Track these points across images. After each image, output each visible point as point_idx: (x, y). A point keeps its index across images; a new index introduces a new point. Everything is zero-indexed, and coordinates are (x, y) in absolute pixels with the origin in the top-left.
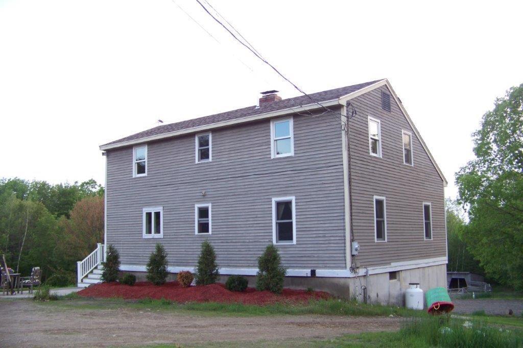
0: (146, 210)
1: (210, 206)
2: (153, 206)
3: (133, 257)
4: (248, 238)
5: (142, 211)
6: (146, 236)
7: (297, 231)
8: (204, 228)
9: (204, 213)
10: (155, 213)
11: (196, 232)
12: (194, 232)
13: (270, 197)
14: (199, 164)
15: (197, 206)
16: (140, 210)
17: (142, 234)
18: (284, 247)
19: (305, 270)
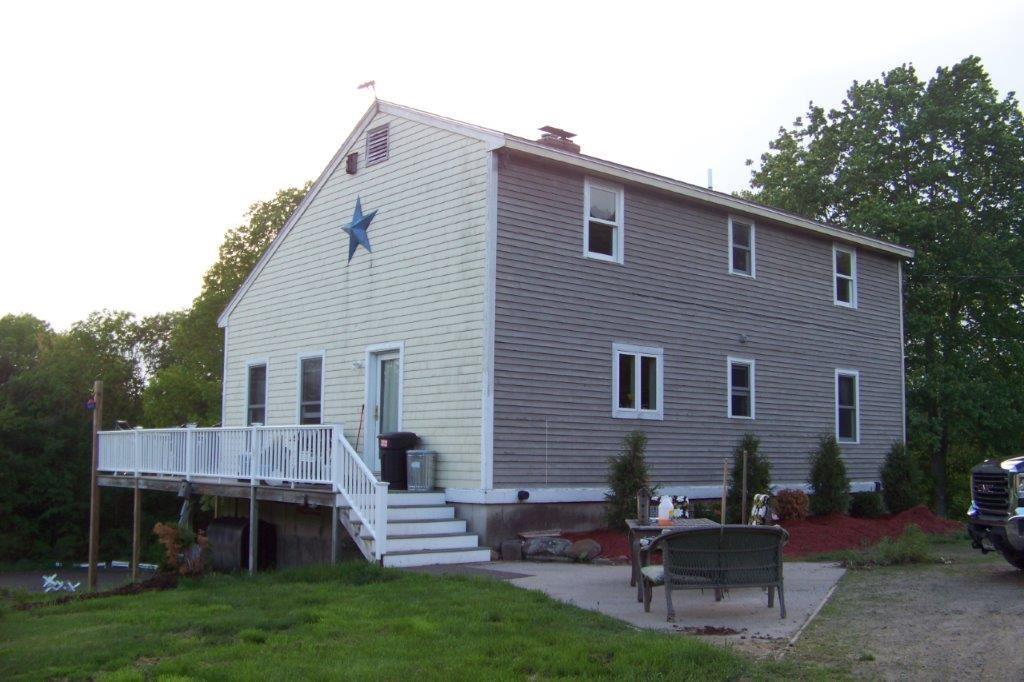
0: (620, 348)
1: (752, 363)
2: (641, 343)
3: (583, 466)
4: (806, 430)
5: (610, 348)
6: (617, 411)
7: (861, 424)
8: (740, 405)
9: (740, 375)
10: (643, 358)
11: (730, 414)
12: (726, 412)
13: (832, 366)
14: (735, 276)
15: (731, 360)
16: (605, 345)
17: (611, 405)
18: (848, 448)
19: (866, 483)
